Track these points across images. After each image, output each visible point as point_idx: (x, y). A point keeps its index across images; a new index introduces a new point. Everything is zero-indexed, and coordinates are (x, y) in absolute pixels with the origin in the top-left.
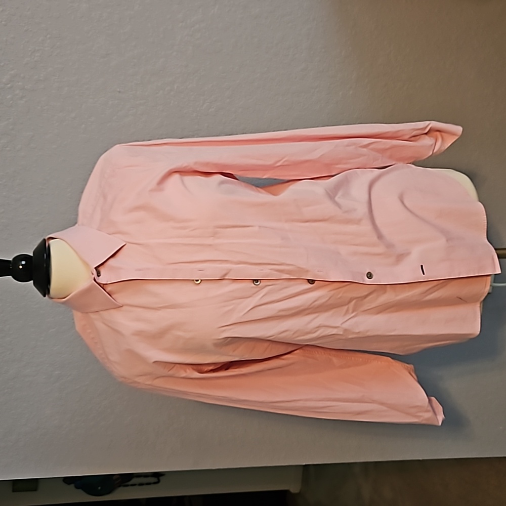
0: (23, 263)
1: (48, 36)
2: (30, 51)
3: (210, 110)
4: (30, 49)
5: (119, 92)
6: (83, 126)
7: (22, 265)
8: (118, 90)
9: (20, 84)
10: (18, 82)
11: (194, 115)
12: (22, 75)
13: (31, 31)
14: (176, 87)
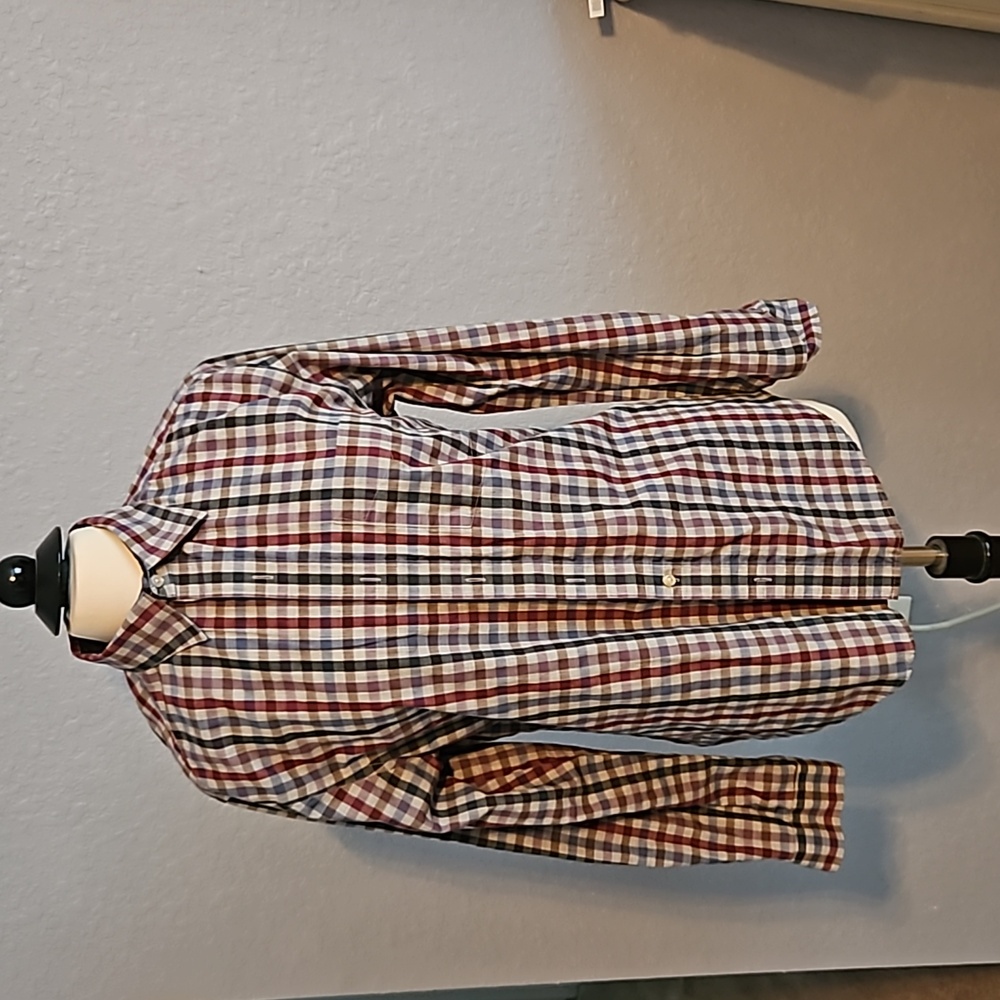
0: (18, 570)
1: (71, 171)
2: (36, 198)
3: (370, 305)
4: (36, 195)
5: (201, 272)
6: (134, 334)
7: (16, 575)
8: (199, 268)
9: (17, 258)
10: (14, 255)
11: (340, 314)
12: (21, 243)
13: (39, 162)
14: (305, 263)
